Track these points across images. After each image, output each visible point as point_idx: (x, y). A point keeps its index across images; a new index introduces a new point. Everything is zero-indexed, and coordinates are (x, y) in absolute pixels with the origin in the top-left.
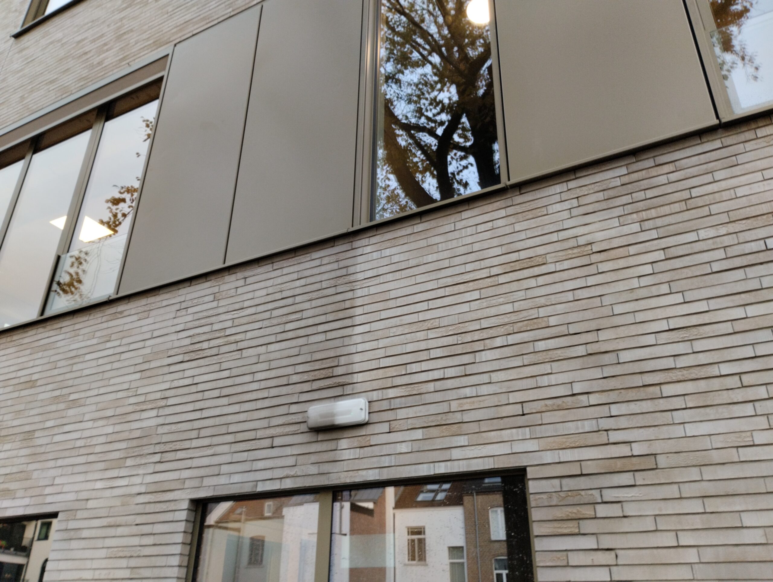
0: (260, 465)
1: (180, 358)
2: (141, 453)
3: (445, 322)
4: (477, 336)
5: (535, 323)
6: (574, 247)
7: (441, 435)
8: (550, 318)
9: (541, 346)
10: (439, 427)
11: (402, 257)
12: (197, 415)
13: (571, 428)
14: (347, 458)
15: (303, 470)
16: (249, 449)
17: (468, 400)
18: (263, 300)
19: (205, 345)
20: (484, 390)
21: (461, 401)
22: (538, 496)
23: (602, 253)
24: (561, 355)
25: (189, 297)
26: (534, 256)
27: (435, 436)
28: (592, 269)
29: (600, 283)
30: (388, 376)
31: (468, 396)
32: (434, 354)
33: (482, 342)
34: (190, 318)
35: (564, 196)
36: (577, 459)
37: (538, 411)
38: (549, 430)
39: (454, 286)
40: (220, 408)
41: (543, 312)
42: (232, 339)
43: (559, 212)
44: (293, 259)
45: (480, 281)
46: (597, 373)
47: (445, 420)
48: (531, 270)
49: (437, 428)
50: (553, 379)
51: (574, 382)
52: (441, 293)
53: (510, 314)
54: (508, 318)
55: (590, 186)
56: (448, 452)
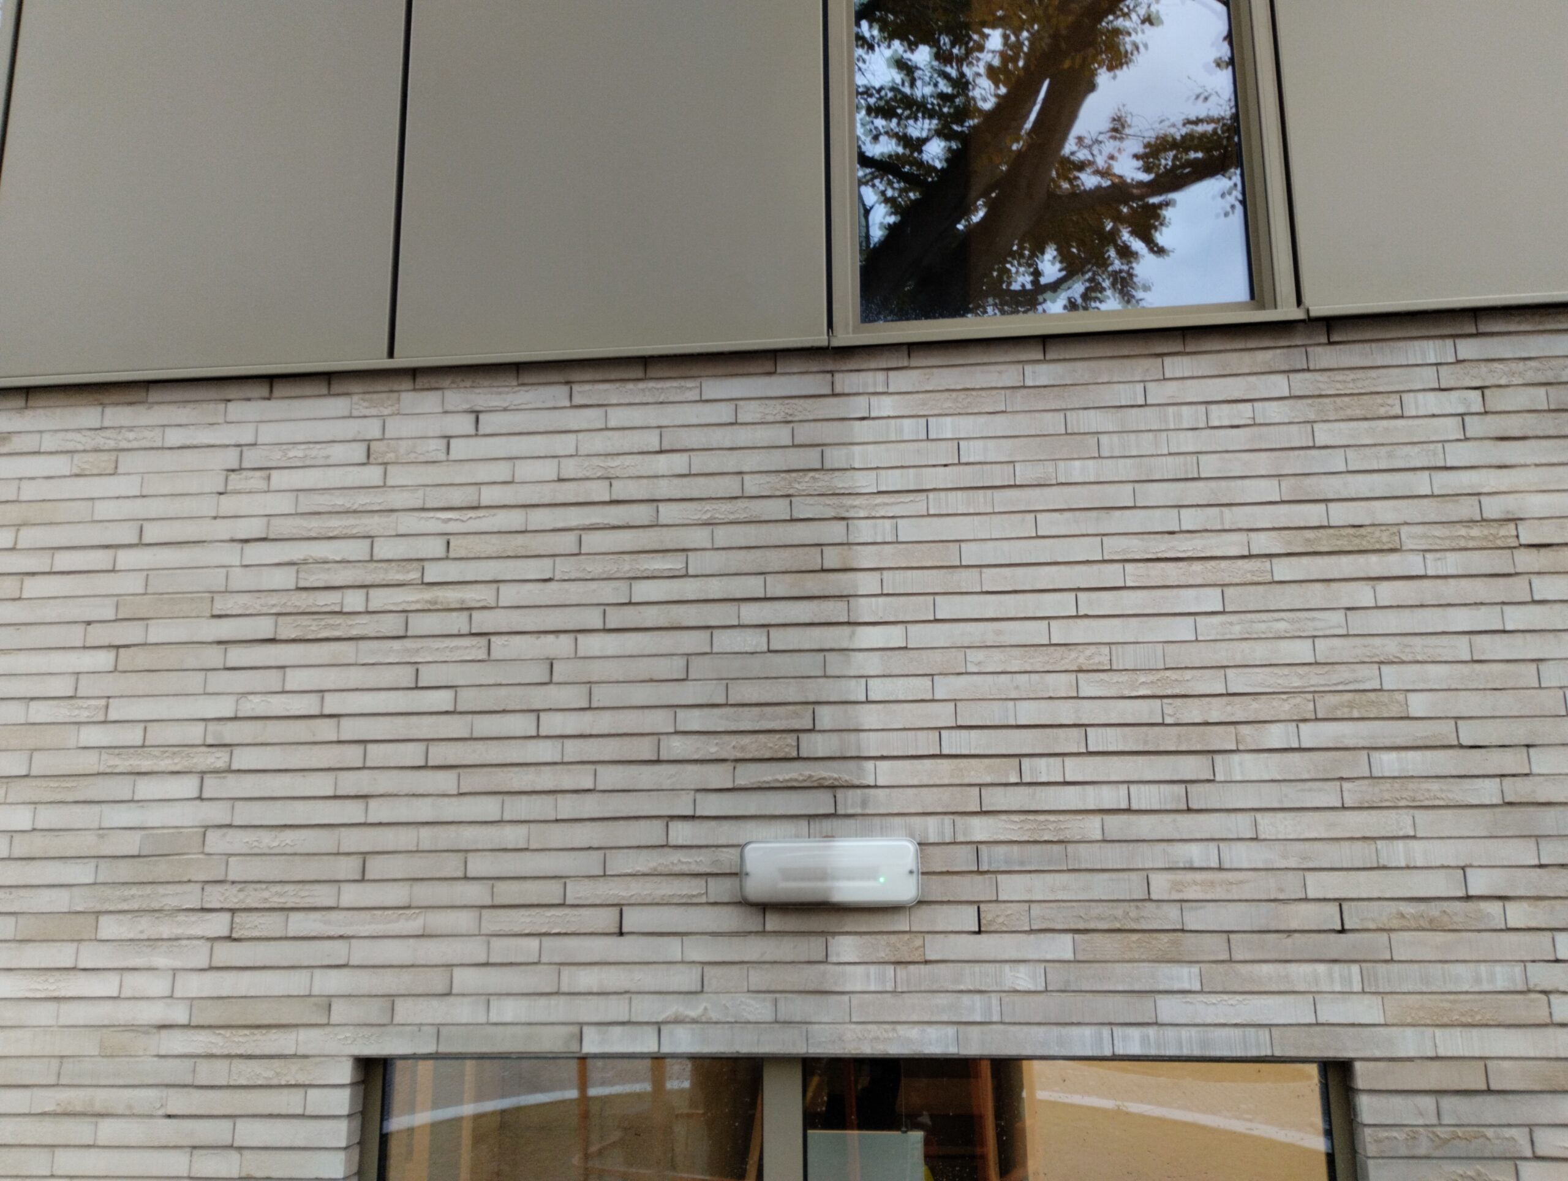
0: (587, 979)
1: (264, 627)
2: (156, 905)
3: (1126, 658)
4: (1217, 711)
5: (1372, 703)
6: (1472, 521)
7: (1126, 957)
8: (1412, 697)
9: (1388, 763)
10: (1119, 936)
11: (994, 451)
12: (352, 812)
13: (1463, 977)
14: (858, 988)
15: (727, 1008)
16: (544, 930)
17: (1199, 876)
18: (547, 494)
19: (354, 601)
20: (1240, 855)
21: (1179, 876)
22: (1383, 1134)
23: (1543, 551)
24: (1439, 795)
25: (268, 433)
26: (1367, 522)
27: (1108, 957)
28: (1517, 589)
29: (1538, 628)
30: (966, 781)
31: (1196, 865)
32: (1098, 740)
33: (1231, 728)
34: (283, 503)
35: (1448, 377)
36: (1477, 1054)
37: (1381, 926)
38: (1410, 978)
39: (1150, 565)
40: (429, 800)
41: (1392, 677)
42: (451, 596)
43: (1434, 416)
44: (641, 385)
45: (1224, 564)
46: (1526, 853)
47: (1137, 920)
48: (1361, 559)
49: (1113, 935)
50: (1419, 852)
51: (1471, 866)
52: (1112, 575)
53: (1307, 669)
54: (1301, 677)
55: (1513, 366)
56: (1148, 1002)
